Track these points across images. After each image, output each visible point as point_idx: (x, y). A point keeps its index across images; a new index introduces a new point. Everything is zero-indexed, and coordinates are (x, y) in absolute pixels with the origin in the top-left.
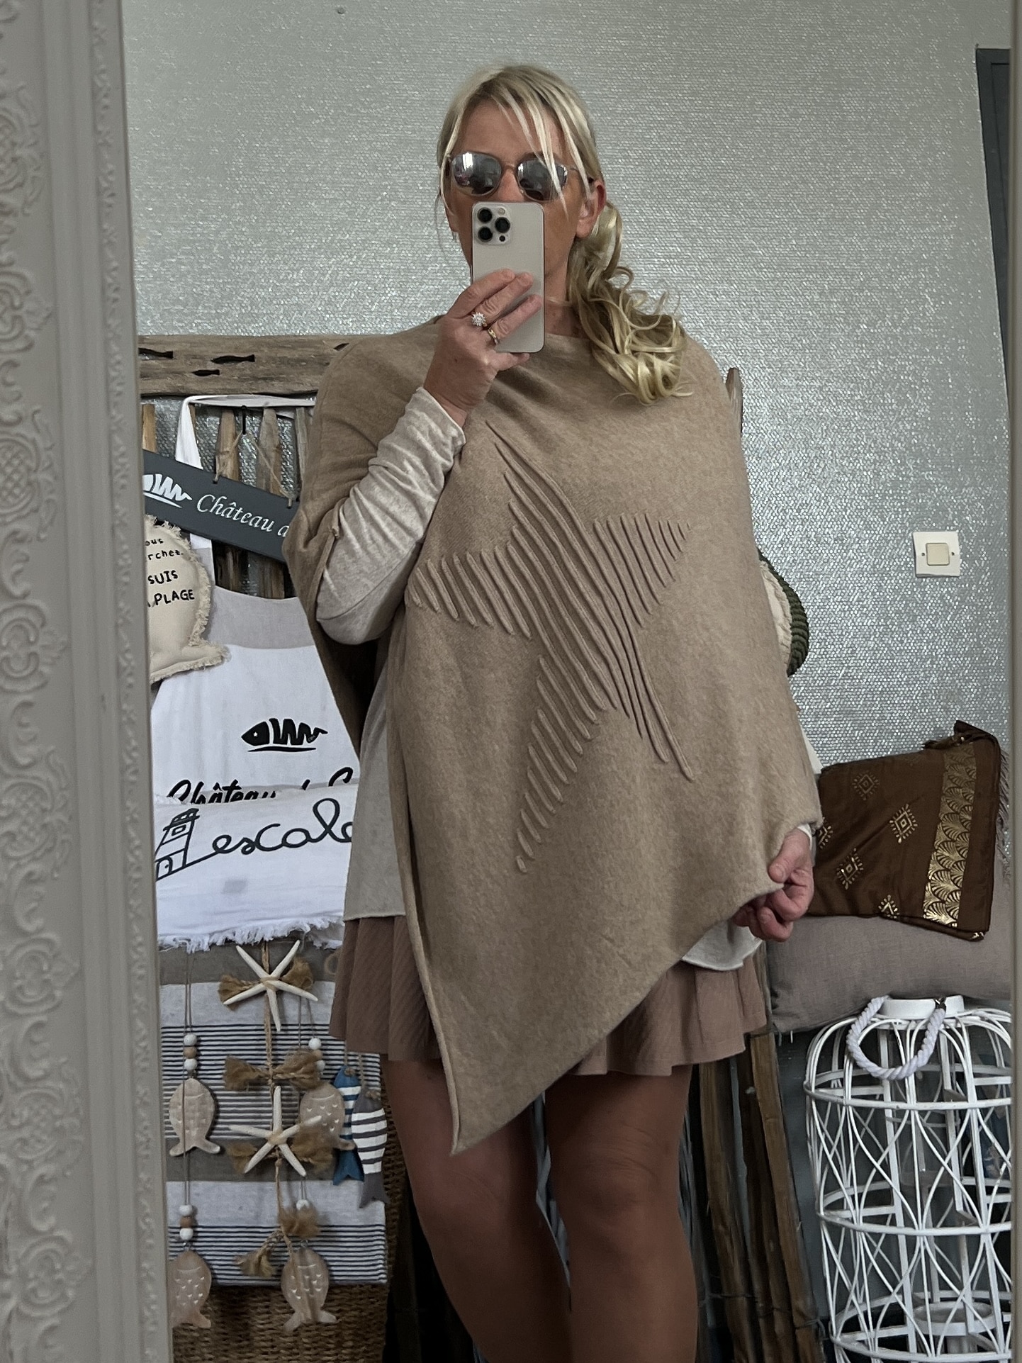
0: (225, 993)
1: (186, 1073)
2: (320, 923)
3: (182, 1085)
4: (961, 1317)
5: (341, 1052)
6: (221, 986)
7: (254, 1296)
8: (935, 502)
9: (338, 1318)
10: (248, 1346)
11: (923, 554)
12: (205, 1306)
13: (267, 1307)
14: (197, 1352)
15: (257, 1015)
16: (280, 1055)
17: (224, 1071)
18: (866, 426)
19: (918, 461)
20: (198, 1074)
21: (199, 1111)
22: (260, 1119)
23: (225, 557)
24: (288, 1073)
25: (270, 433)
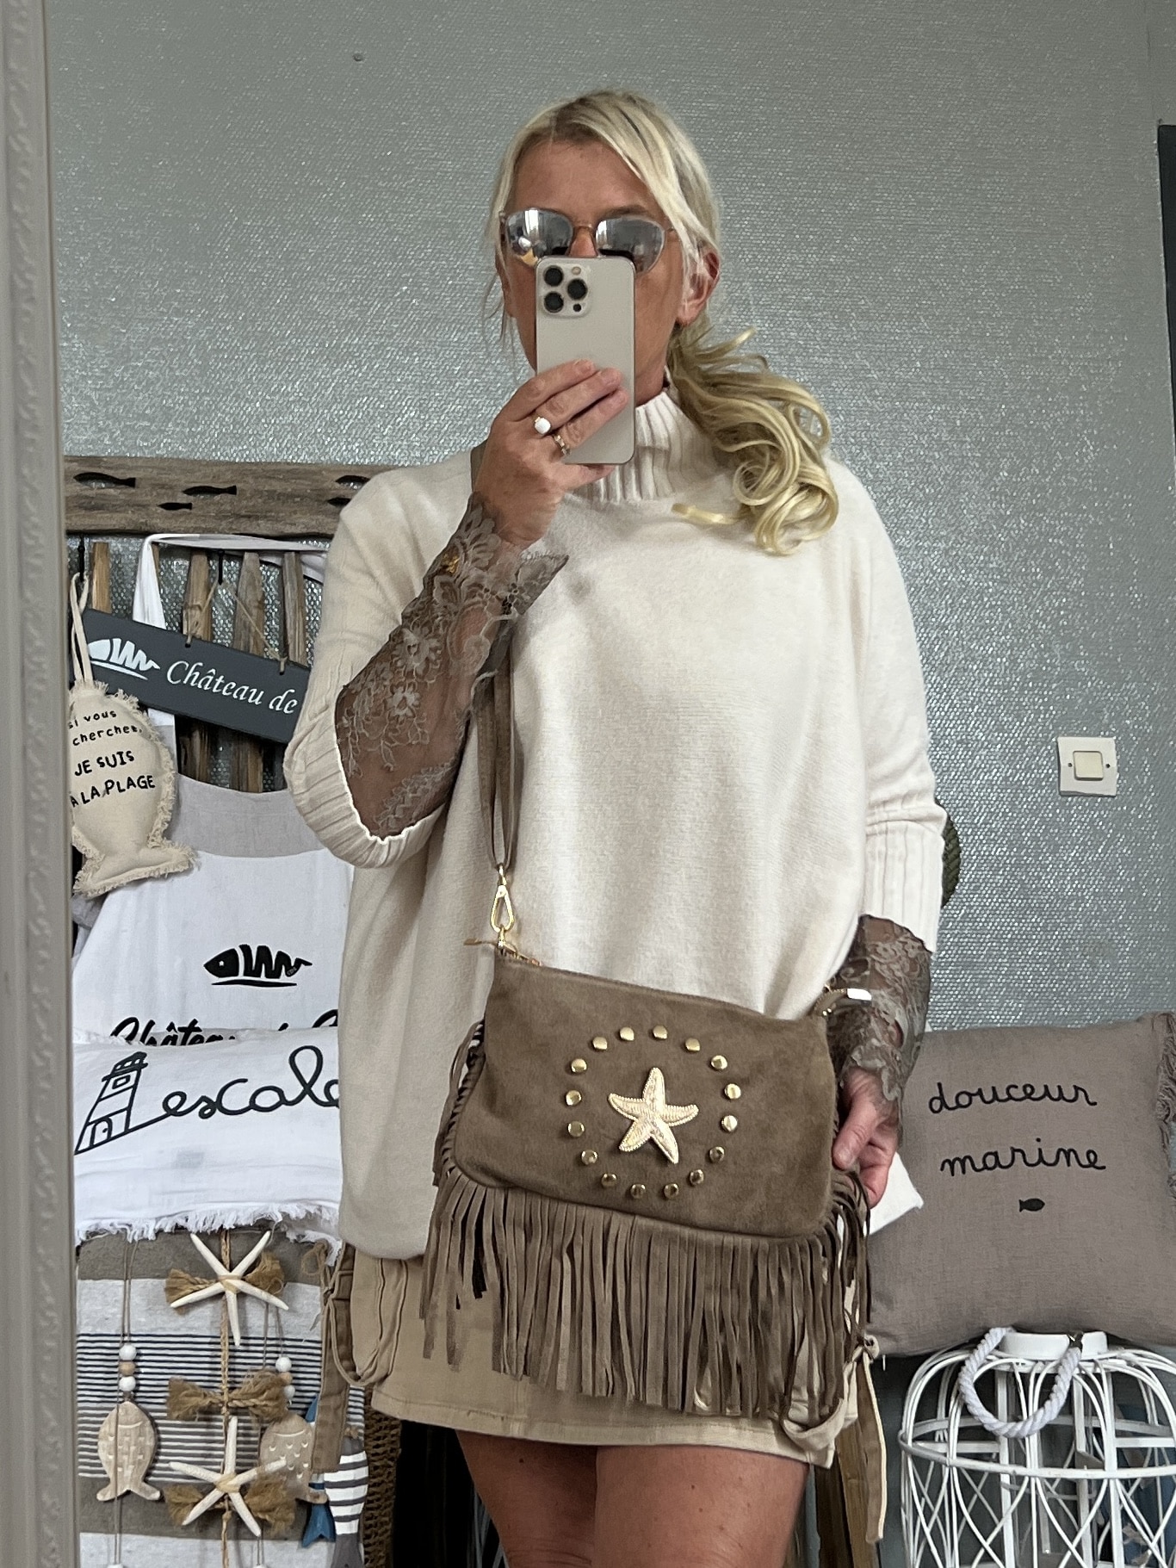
0: (173, 1292)
1: (121, 1394)
2: (295, 1212)
3: (115, 1411)
5: (315, 1376)
6: (168, 1283)
8: (1086, 699)
11: (1070, 765)
15: (212, 1322)
16: (239, 1376)
17: (167, 1394)
18: (1002, 601)
19: (1067, 647)
20: (135, 1397)
21: (136, 1445)
22: (209, 1458)
23: (190, 736)
24: (247, 1399)
25: (252, 583)
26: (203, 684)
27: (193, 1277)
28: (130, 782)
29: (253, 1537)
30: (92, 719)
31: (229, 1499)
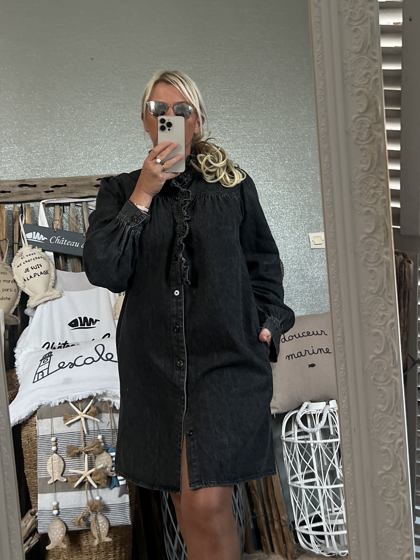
0: (65, 420)
2: (100, 392)
3: (51, 457)
4: (341, 517)
5: (110, 439)
6: (64, 417)
7: (82, 533)
8: (316, 221)
9: (113, 539)
10: (80, 552)
11: (313, 241)
12: (64, 539)
13: (87, 537)
14: (61, 557)
15: (78, 428)
16: (87, 442)
17: (66, 450)
20: (57, 452)
21: (58, 466)
22: (81, 467)
23: (59, 258)
24: (90, 449)
25: (73, 212)
26: (61, 242)
27: (71, 415)
28: (41, 273)
29: (94, 489)
30: (28, 256)
31: (87, 478)
